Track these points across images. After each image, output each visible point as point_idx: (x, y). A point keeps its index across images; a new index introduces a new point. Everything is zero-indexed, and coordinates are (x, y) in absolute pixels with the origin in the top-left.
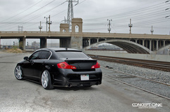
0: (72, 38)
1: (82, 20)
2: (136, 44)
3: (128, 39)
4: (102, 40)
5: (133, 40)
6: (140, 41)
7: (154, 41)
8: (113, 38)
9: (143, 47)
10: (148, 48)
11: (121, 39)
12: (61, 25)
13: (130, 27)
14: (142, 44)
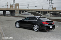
0: (15, 11)
1: (19, 4)
2: (38, 13)
3: (35, 11)
4: (26, 11)
5: (37, 11)
6: (39, 12)
7: (44, 12)
8: (30, 11)
9: (40, 14)
10: (42, 14)
11: (32, 11)
12: (11, 6)
13: (36, 7)
14: (40, 13)
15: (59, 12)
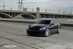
2: (6, 14)
3: (3, 12)
7: (14, 13)
10: (11, 16)
13: (4, 7)
14: (8, 14)
15: (31, 14)
